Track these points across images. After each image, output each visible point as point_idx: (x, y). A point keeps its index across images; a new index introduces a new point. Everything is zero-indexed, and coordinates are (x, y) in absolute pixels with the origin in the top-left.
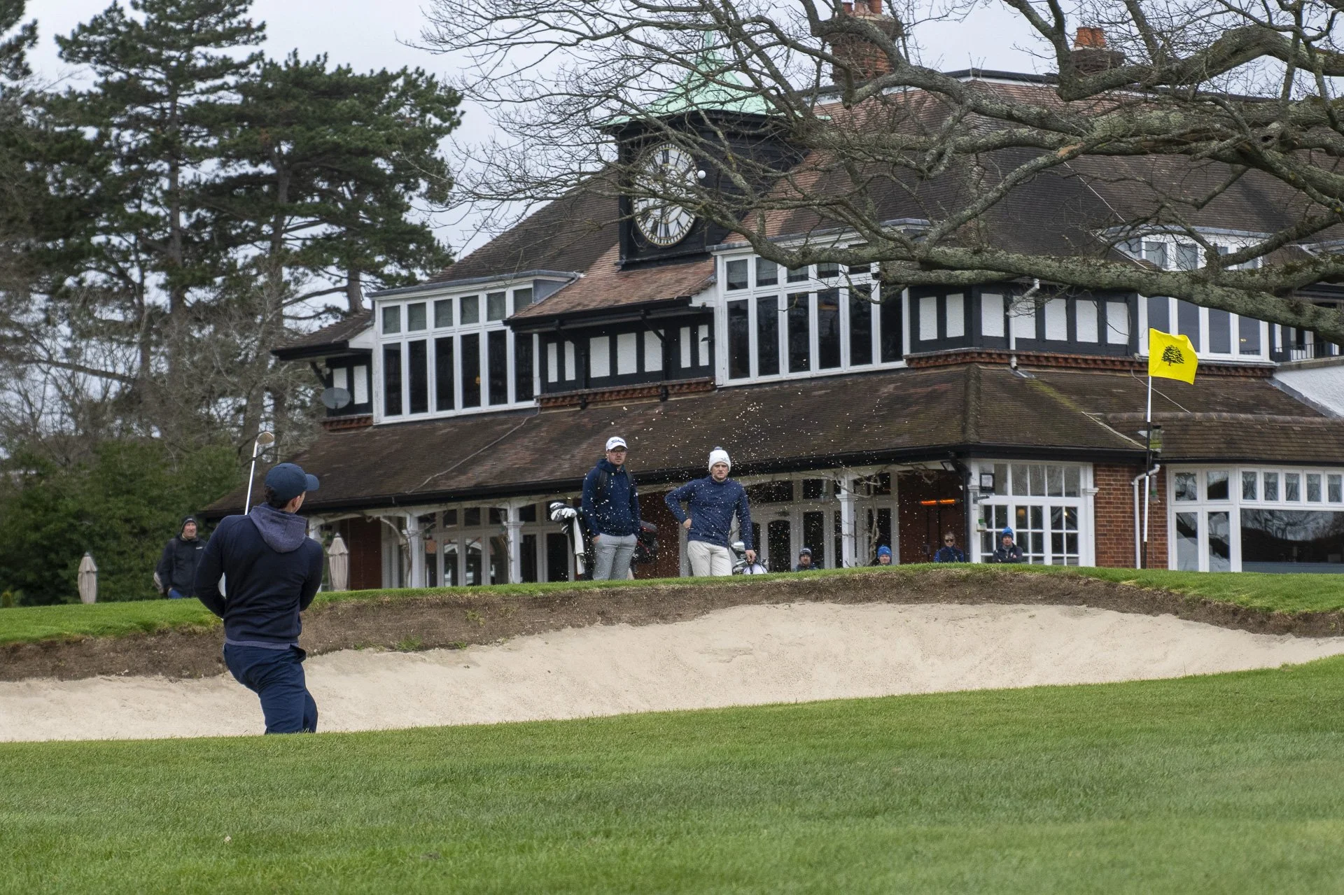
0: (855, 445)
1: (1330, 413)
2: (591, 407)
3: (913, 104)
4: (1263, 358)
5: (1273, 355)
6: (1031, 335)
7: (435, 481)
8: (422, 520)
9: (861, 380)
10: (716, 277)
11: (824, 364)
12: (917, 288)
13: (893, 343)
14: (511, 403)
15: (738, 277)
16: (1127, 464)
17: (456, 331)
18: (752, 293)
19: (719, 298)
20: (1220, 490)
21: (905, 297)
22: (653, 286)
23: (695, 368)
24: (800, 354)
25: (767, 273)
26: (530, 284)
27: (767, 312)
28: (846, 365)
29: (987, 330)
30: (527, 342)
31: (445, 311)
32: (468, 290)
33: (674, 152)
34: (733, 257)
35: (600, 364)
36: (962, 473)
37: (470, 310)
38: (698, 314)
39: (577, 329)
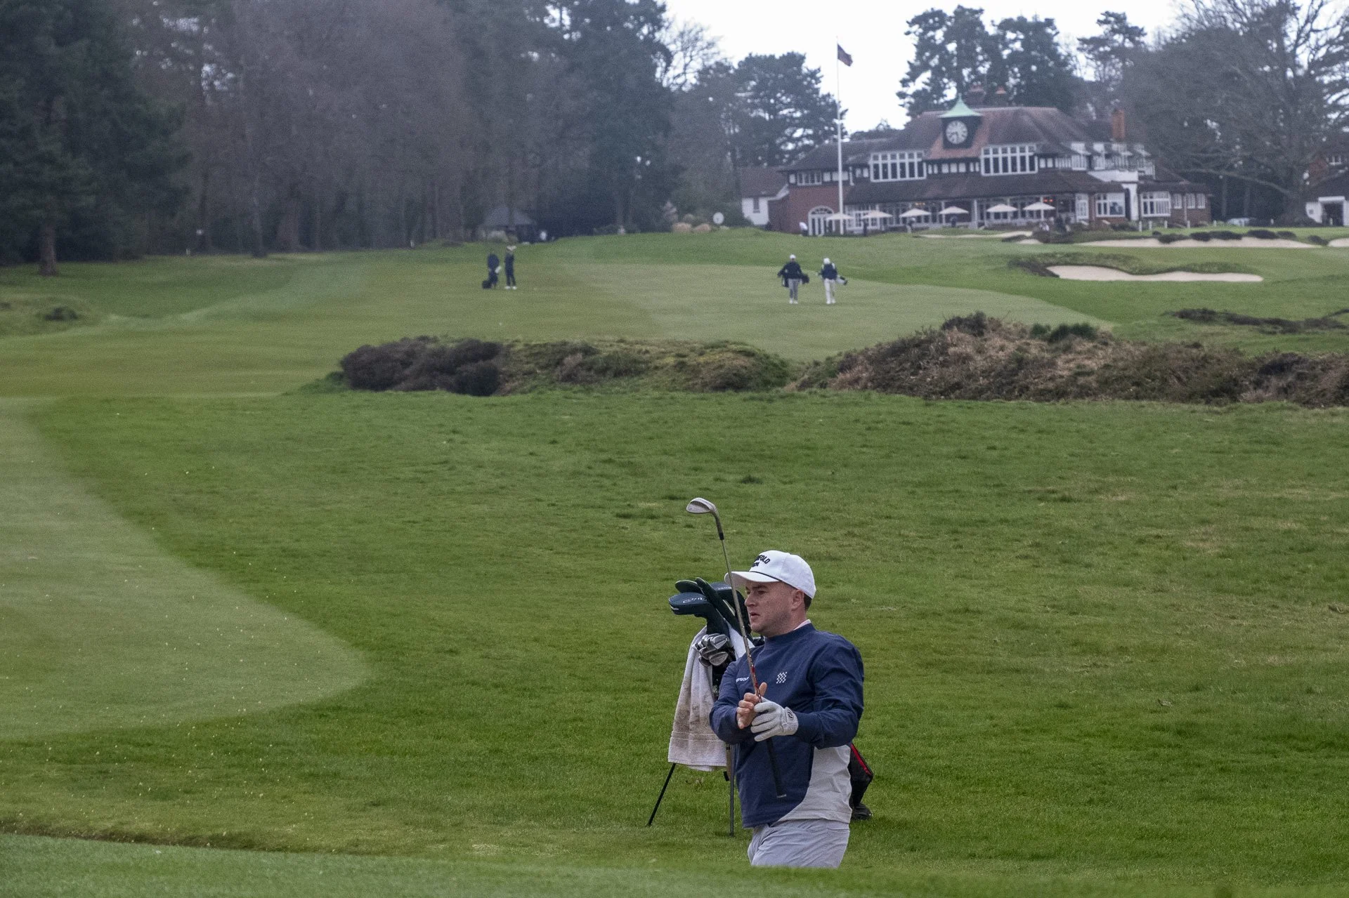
1: (1103, 180)
2: (945, 180)
4: (1085, 169)
5: (1087, 168)
6: (1060, 166)
9: (1024, 175)
10: (979, 152)
11: (1013, 171)
12: (1040, 156)
13: (1032, 168)
14: (916, 177)
15: (987, 152)
16: (1091, 193)
17: (898, 161)
18: (991, 156)
19: (983, 157)
20: (1105, 198)
21: (1036, 159)
22: (962, 153)
23: (975, 172)
24: (1005, 169)
25: (995, 152)
26: (922, 152)
27: (996, 160)
28: (1019, 172)
29: (1057, 166)
30: (920, 164)
31: (893, 157)
32: (902, 152)
33: (959, 123)
34: (987, 148)
35: (945, 170)
36: (1074, 196)
37: (902, 156)
38: (976, 160)
39: (939, 162)
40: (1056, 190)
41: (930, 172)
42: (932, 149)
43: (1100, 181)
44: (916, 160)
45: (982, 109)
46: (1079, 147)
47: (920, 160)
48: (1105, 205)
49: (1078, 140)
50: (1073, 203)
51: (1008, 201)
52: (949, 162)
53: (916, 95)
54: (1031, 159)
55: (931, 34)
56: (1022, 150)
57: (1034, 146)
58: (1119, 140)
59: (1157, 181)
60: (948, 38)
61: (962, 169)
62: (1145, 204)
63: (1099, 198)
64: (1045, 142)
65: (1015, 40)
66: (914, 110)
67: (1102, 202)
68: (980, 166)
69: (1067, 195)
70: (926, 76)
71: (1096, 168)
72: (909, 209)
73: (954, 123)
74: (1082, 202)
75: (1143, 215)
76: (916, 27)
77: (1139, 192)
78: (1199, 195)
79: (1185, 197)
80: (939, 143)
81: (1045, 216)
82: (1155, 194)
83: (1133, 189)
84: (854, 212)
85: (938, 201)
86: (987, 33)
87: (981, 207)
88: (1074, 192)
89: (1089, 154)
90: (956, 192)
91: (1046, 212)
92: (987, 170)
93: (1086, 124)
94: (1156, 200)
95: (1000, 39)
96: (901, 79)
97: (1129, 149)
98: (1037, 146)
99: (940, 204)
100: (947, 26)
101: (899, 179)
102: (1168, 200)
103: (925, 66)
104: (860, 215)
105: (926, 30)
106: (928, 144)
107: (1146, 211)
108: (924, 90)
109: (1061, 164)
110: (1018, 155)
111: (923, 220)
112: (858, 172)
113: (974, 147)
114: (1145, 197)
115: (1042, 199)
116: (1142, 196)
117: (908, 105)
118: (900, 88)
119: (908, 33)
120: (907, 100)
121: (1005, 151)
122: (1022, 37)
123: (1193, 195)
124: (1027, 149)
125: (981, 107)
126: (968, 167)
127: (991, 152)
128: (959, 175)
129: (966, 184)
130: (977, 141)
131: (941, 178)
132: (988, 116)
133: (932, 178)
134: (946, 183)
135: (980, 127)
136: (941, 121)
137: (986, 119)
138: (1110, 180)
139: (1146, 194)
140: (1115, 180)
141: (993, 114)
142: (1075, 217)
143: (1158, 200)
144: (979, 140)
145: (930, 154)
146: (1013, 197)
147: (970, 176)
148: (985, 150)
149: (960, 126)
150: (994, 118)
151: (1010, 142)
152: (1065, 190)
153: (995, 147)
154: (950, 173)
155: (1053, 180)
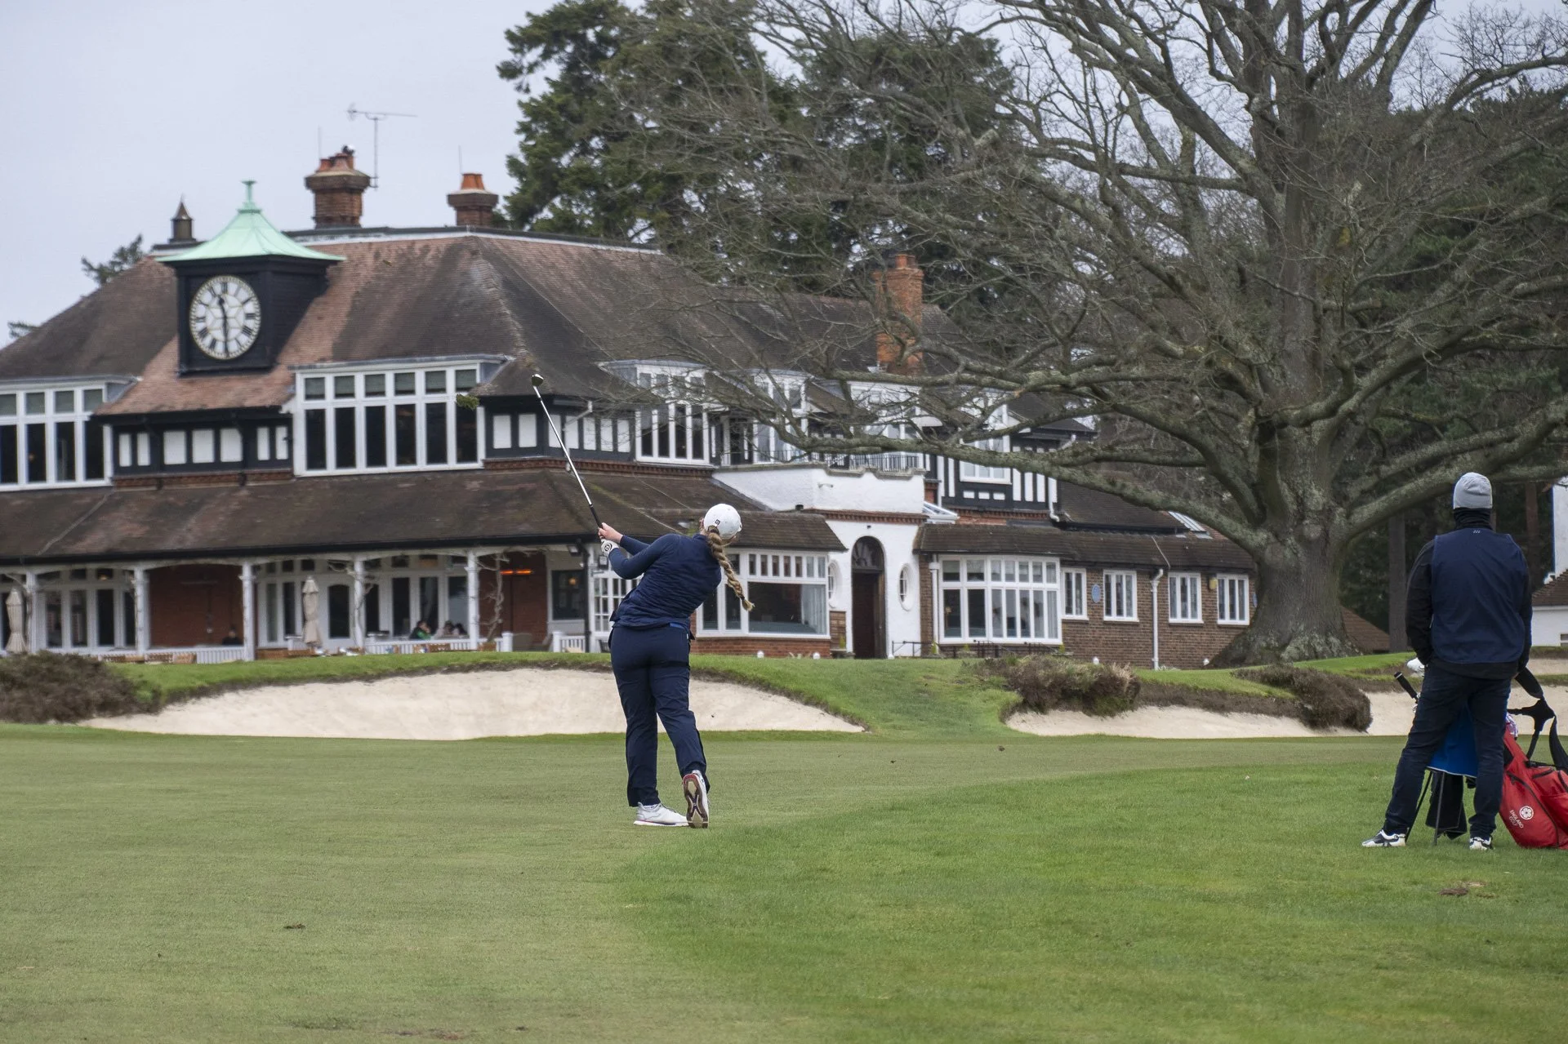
0: (477, 531)
1: (765, 506)
2: (166, 487)
3: (418, 252)
4: (704, 462)
5: (712, 460)
6: (576, 446)
7: (55, 546)
8: (40, 577)
9: (439, 476)
10: (295, 388)
11: (401, 461)
12: (496, 405)
13: (467, 451)
14: (81, 481)
15: (315, 390)
17: (21, 420)
18: (330, 404)
19: (298, 407)
21: (480, 415)
23: (273, 460)
24: (376, 454)
25: (344, 388)
26: (102, 385)
27: (345, 419)
28: (421, 463)
29: (554, 441)
30: (93, 431)
32: (35, 388)
33: (234, 284)
34: (315, 375)
35: (175, 453)
36: (585, 555)
38: (277, 417)
39: (157, 424)
40: (524, 529)
41: (126, 460)
42: (139, 379)
44: (81, 415)
46: (675, 378)
47: (92, 415)
52: (189, 422)
54: (465, 416)
56: (435, 383)
57: (480, 368)
58: (888, 370)
59: (1063, 525)
61: (232, 450)
62: (952, 598)
64: (519, 355)
68: (290, 441)
69: (562, 548)
71: (757, 462)
73: (216, 284)
75: (942, 638)
77: (924, 553)
78: (1223, 582)
79: (1155, 583)
80: (172, 352)
83: (898, 544)
88: (584, 540)
92: (316, 457)
97: (935, 404)
98: (487, 368)
101: (23, 483)
106: (134, 360)
107: (952, 623)
110: (420, 399)
113: (279, 373)
114: (952, 576)
116: (936, 566)
121: (375, 387)
124: (451, 380)
125: (340, 233)
126: (249, 446)
127: (330, 387)
128: (218, 473)
129: (234, 506)
130: (297, 350)
131: (160, 483)
132: (357, 263)
133: (131, 483)
134: (171, 499)
135: (320, 299)
136: (169, 272)
137: (347, 274)
138: (792, 507)
139: (957, 563)
140: (805, 507)
141: (377, 256)
142: (587, 633)
143: (1003, 585)
144: (303, 348)
145: (126, 395)
146: (373, 556)
147: (260, 477)
148: (308, 381)
149: (235, 295)
150: (376, 269)
151: (407, 354)
152: (549, 530)
153: (345, 370)
154: (190, 465)
155: (525, 495)
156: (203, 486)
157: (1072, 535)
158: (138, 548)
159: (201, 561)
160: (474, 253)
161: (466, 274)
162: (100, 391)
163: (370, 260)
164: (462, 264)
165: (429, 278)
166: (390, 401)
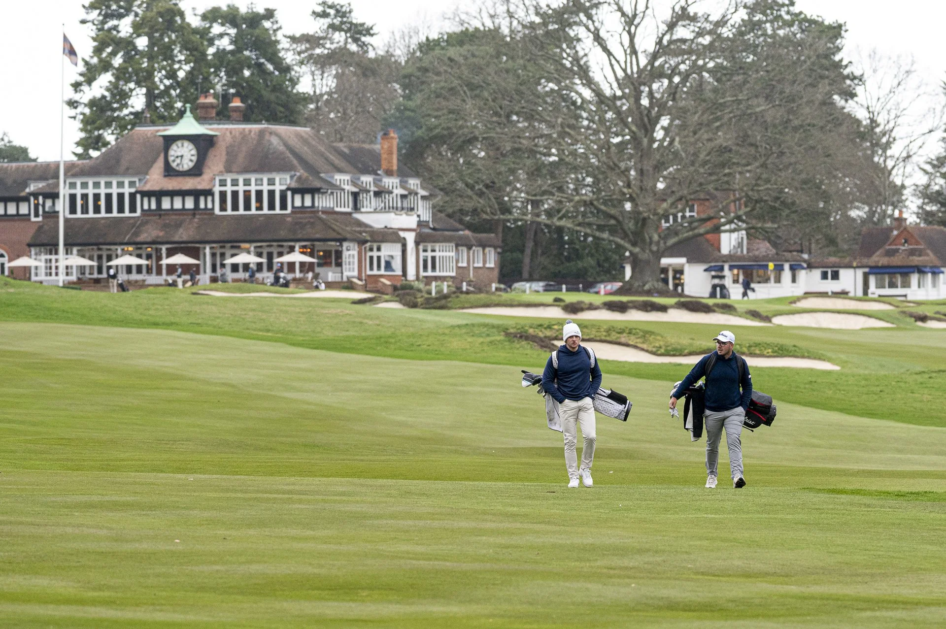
1: (373, 226)
2: (164, 217)
4: (350, 210)
5: (352, 209)
6: (321, 205)
9: (274, 216)
10: (214, 182)
11: (257, 210)
12: (295, 191)
13: (284, 206)
14: (127, 214)
15: (223, 183)
16: (362, 242)
17: (103, 191)
18: (229, 189)
19: (217, 189)
20: (379, 249)
21: (289, 194)
22: (189, 184)
23: (206, 208)
24: (247, 207)
25: (235, 183)
26: (136, 179)
27: (235, 194)
28: (266, 211)
29: (316, 204)
30: (132, 196)
31: (97, 185)
32: (108, 179)
33: (186, 143)
34: (222, 178)
35: (166, 204)
36: (341, 245)
37: (108, 185)
38: (208, 193)
39: (159, 195)
40: (318, 236)
41: (146, 207)
42: (148, 177)
43: (371, 227)
44: (127, 190)
45: (215, 126)
46: (342, 179)
47: (133, 190)
48: (379, 258)
49: (340, 171)
50: (339, 254)
51: (252, 249)
52: (172, 194)
53: (92, 103)
54: (283, 194)
55: (114, 22)
56: (271, 182)
57: (288, 177)
58: (389, 173)
59: (434, 229)
60: (138, 28)
61: (190, 204)
62: (425, 259)
63: (371, 250)
64: (301, 172)
65: (221, 36)
66: (88, 123)
67: (375, 254)
68: (213, 201)
69: (333, 243)
70: (105, 79)
71: (363, 210)
72: (117, 257)
73: (179, 143)
74: (350, 253)
75: (422, 274)
76: (94, 15)
77: (417, 243)
78: (487, 250)
80: (158, 167)
81: (301, 271)
82: (437, 246)
83: (410, 238)
84: (44, 257)
85: (159, 246)
86: (189, 25)
87: (213, 255)
88: (341, 240)
89: (355, 190)
90: (183, 235)
91: (302, 264)
92: (223, 208)
93: (346, 151)
94: (437, 254)
95: (203, 33)
96: (73, 82)
97: (403, 185)
98: (292, 177)
99: (158, 251)
100: (136, 15)
101: (103, 214)
102: (452, 254)
103: (105, 66)
104: (50, 260)
105: (107, 17)
106: (143, 170)
107: (425, 268)
108: (104, 97)
109: (324, 202)
110: (265, 188)
111: (134, 270)
112: (49, 203)
113: (206, 176)
114: (425, 251)
115: (297, 248)
116: (421, 247)
117: (81, 117)
118: (71, 94)
119: (83, 22)
120: (80, 109)
121: (247, 183)
122: (233, 31)
123: (480, 249)
124: (277, 181)
125: (214, 124)
126: (197, 203)
127: (229, 182)
128: (184, 212)
129: (195, 225)
130: (210, 168)
131: (160, 215)
132: (224, 135)
133: (149, 215)
134: (167, 221)
135: (213, 149)
136: (161, 139)
137: (221, 139)
138: (383, 226)
139: (427, 246)
140: (389, 226)
141: (231, 133)
142: (342, 273)
143: (441, 254)
144: (212, 167)
145: (146, 183)
146: (259, 244)
147: (201, 214)
148: (220, 180)
149: (187, 147)
150: (232, 138)
151: (255, 171)
152: (328, 237)
153: (235, 176)
154: (172, 209)
155: (312, 224)
156: (177, 217)
157: (439, 233)
158: (165, 240)
159: (190, 245)
160: (271, 133)
161: (269, 141)
162: (135, 182)
163: (228, 134)
164: (267, 137)
165: (255, 142)
166: (253, 188)
